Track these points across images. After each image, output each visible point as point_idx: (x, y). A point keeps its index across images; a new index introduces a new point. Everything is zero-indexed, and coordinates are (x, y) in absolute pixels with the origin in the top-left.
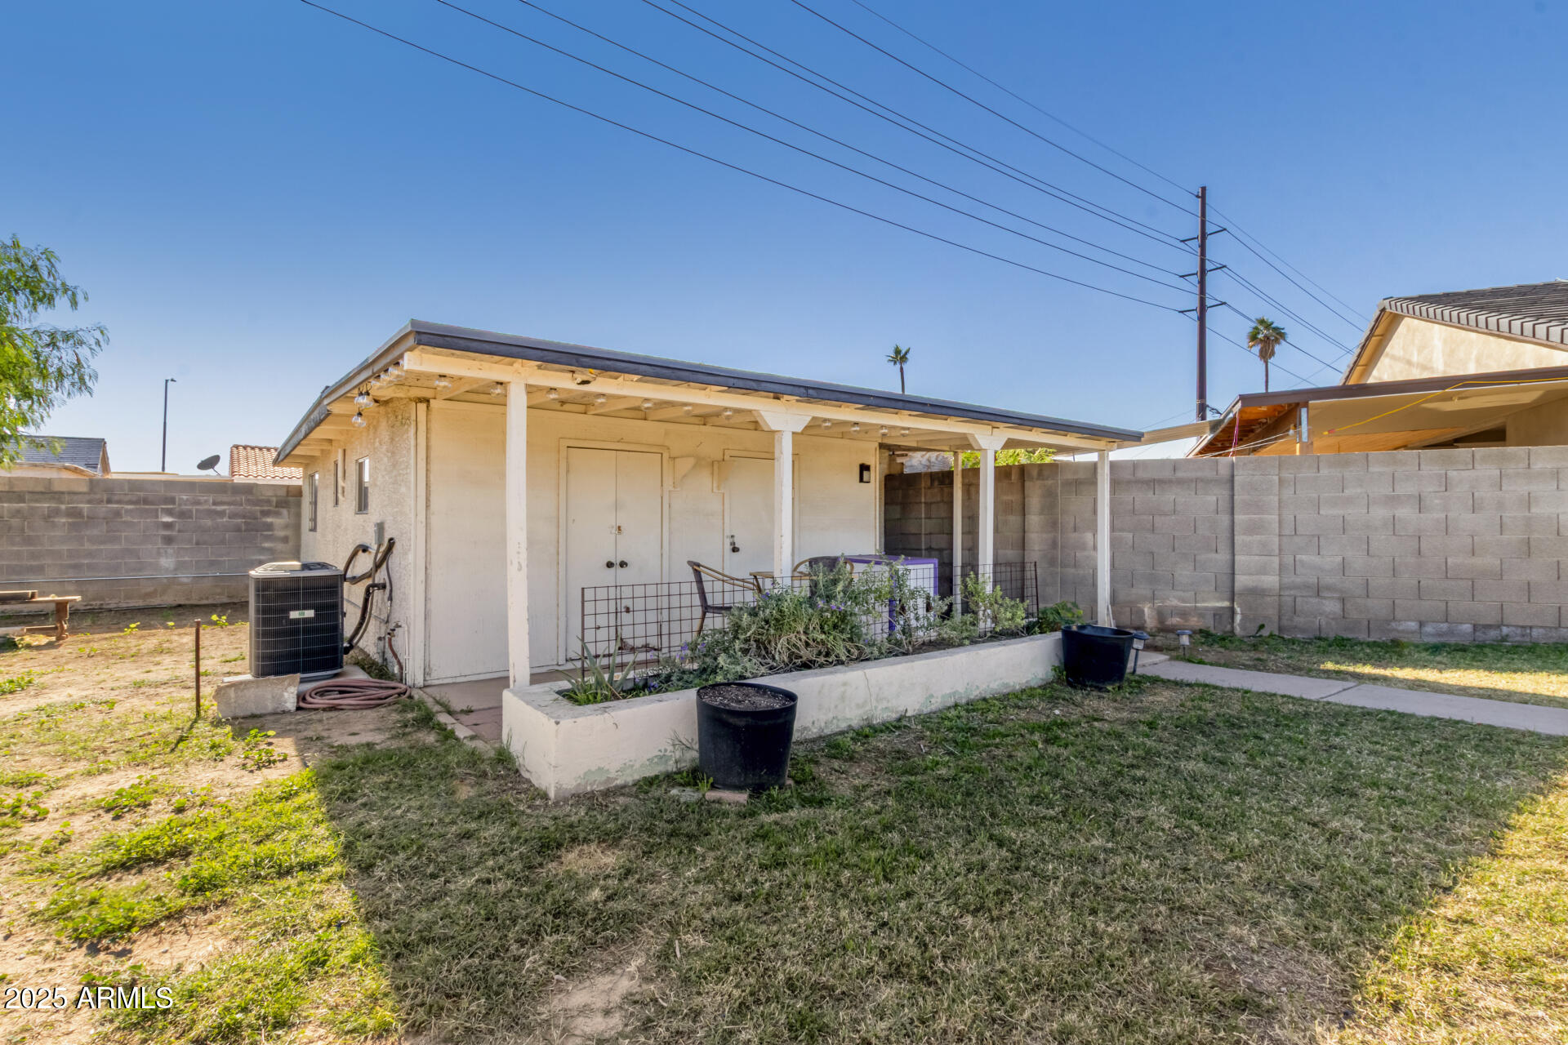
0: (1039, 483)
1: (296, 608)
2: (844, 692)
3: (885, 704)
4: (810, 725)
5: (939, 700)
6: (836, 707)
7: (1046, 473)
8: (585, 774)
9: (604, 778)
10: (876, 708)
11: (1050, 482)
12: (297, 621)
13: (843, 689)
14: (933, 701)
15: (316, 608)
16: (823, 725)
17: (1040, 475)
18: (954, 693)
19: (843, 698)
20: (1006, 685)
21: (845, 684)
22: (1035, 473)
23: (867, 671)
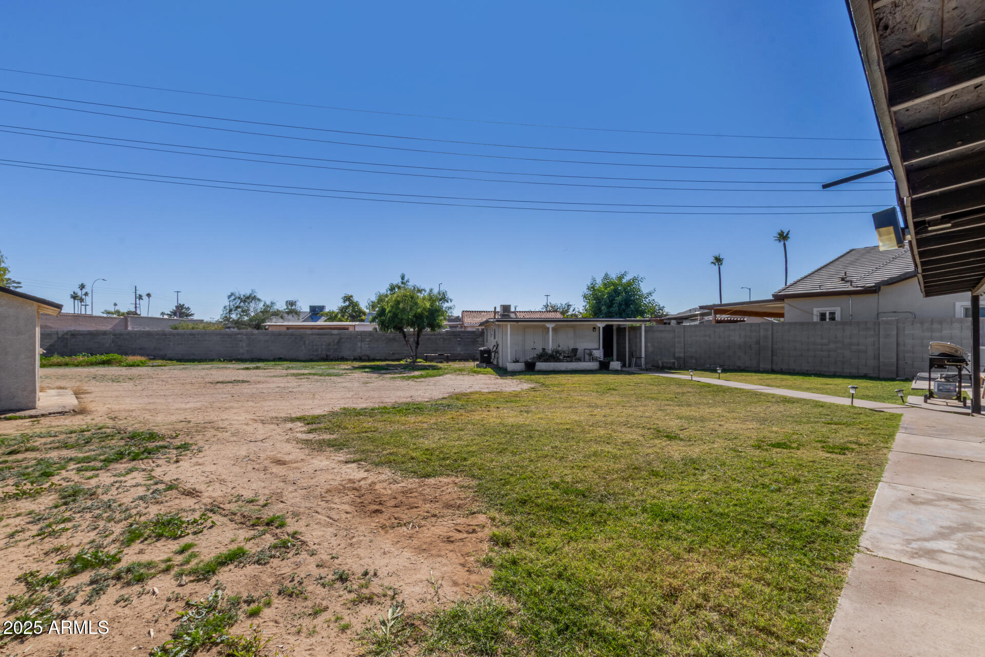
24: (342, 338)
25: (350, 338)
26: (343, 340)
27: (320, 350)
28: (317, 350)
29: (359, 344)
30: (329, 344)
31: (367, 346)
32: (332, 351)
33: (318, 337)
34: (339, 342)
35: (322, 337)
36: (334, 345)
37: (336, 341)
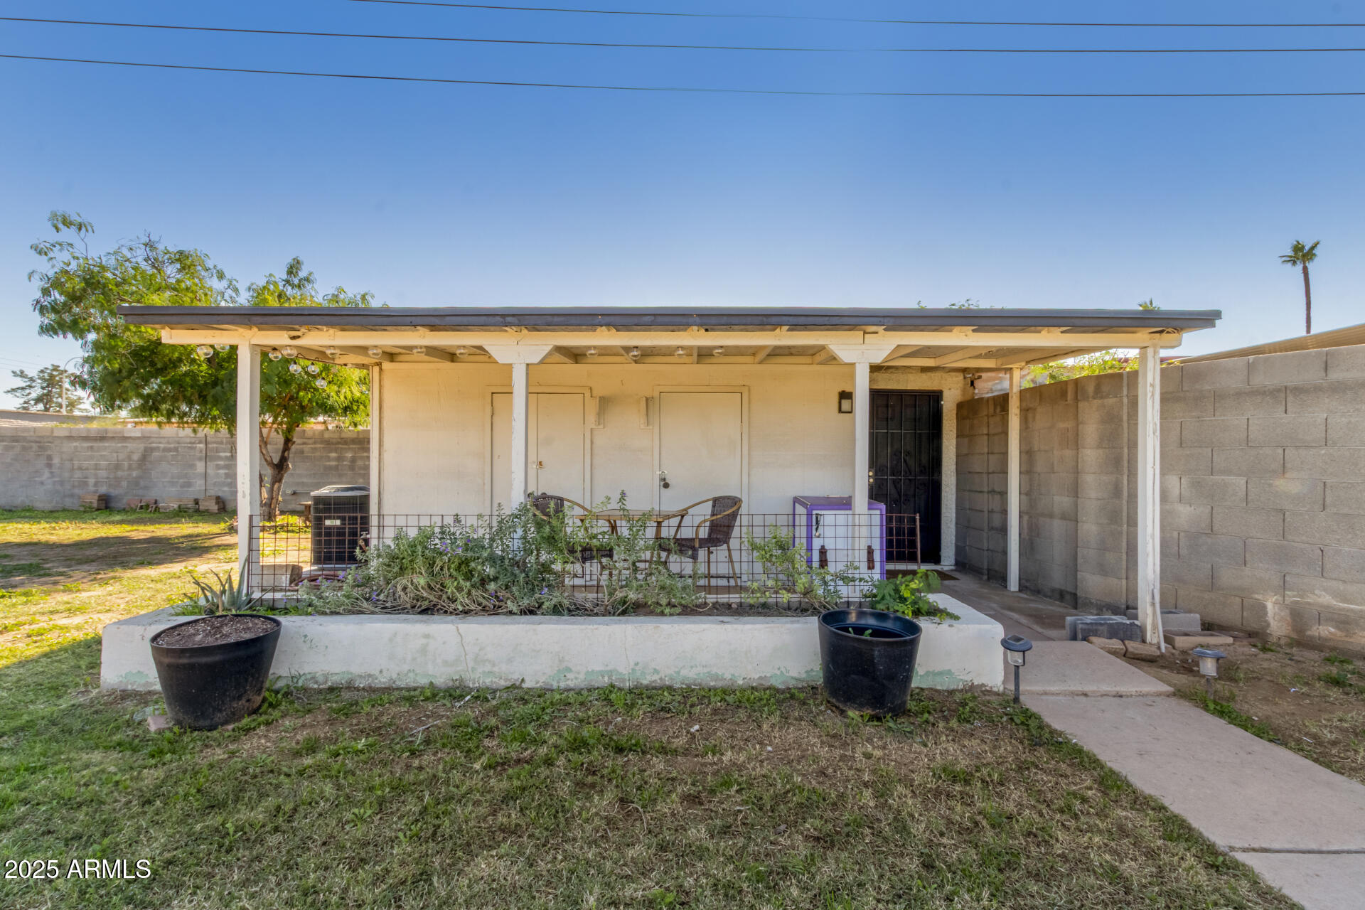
0: (1097, 402)
1: (329, 518)
2: (427, 645)
3: (488, 668)
4: (377, 673)
5: (582, 676)
6: (414, 659)
7: (1105, 388)
8: (126, 674)
9: (143, 681)
10: (474, 669)
11: (1111, 401)
12: (329, 528)
13: (424, 641)
14: (570, 676)
15: (343, 519)
16: (394, 676)
17: (1098, 393)
18: (610, 673)
19: (423, 651)
20: (716, 677)
21: (427, 636)
22: (1091, 389)
23: (461, 626)
24: (152, 449)
25: (176, 449)
26: (156, 454)
27: (91, 481)
28: (84, 483)
29: (200, 467)
30: (118, 467)
31: (222, 471)
32: (124, 484)
33: (86, 445)
34: (144, 458)
35: (95, 445)
36: (130, 468)
37: (136, 457)
